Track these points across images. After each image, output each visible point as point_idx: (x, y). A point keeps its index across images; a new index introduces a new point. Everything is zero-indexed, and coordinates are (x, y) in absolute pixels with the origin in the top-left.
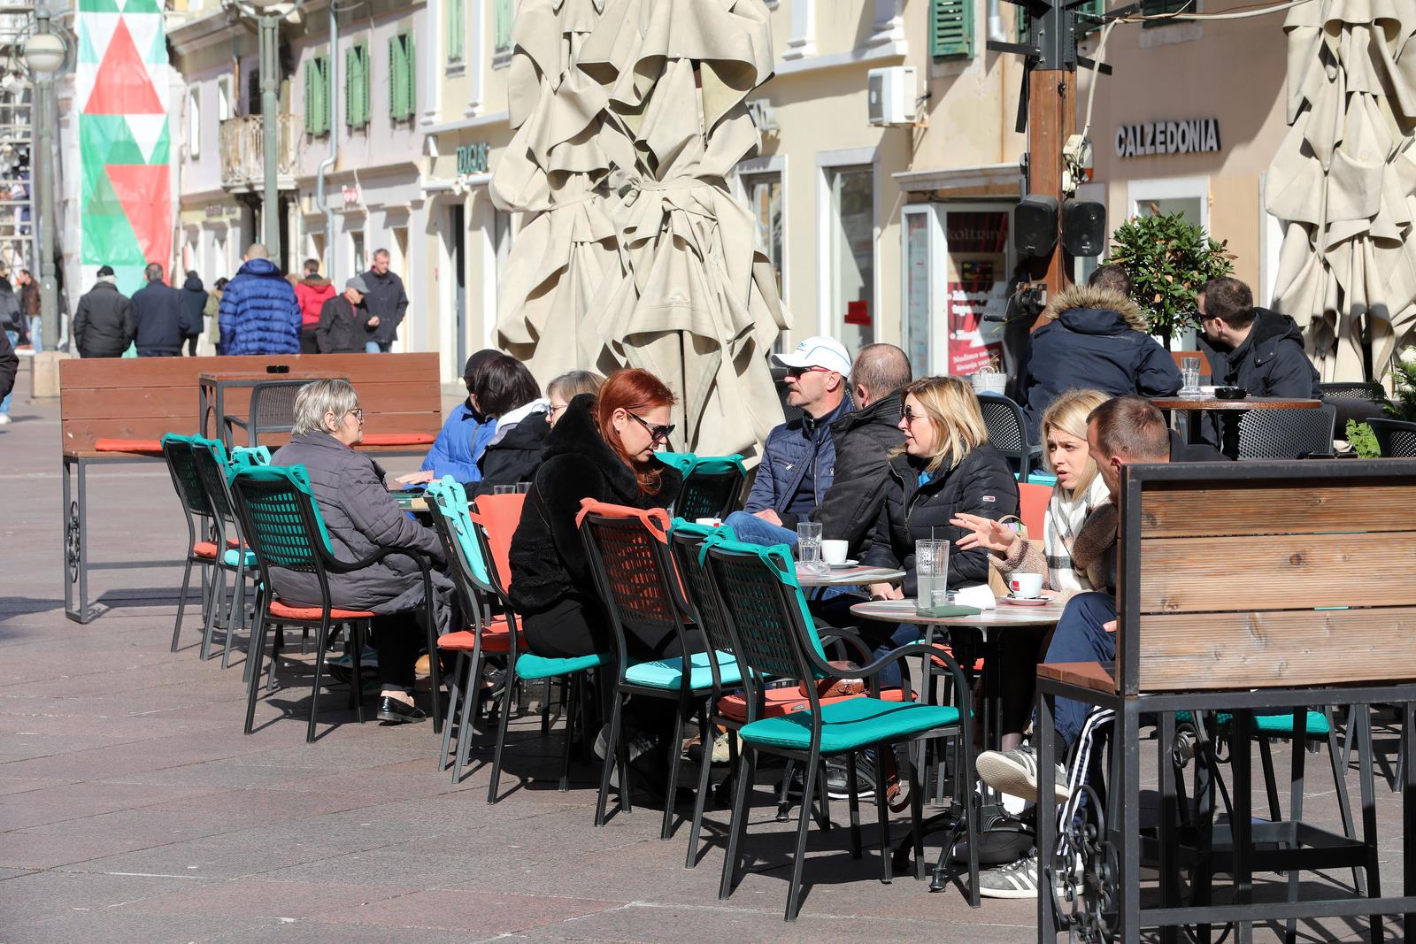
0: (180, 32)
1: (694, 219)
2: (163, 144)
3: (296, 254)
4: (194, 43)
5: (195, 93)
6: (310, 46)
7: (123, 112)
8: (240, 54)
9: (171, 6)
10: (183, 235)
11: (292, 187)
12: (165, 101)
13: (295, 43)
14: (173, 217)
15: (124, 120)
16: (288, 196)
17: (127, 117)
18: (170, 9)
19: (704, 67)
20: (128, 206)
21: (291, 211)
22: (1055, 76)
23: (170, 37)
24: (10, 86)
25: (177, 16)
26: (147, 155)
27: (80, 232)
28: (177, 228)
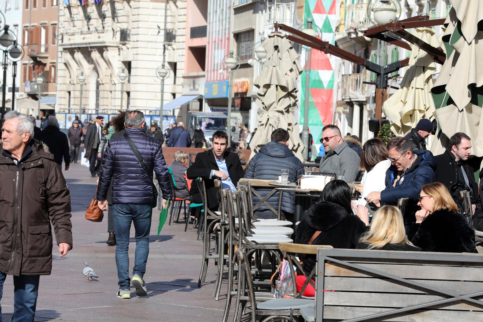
0: (339, 40)
1: (274, 120)
2: (331, 82)
3: (365, 124)
4: (343, 45)
5: (344, 63)
6: (374, 50)
7: (318, 69)
8: (356, 50)
9: (338, 30)
10: (337, 115)
11: (365, 100)
12: (333, 66)
13: (370, 48)
14: (333, 109)
15: (318, 73)
16: (363, 103)
17: (320, 71)
18: (337, 32)
19: (278, 87)
20: (317, 104)
21: (364, 108)
22: (381, 90)
23: (337, 42)
24: (251, 63)
25: (339, 34)
26: (325, 85)
27: (299, 113)
28: (335, 113)
